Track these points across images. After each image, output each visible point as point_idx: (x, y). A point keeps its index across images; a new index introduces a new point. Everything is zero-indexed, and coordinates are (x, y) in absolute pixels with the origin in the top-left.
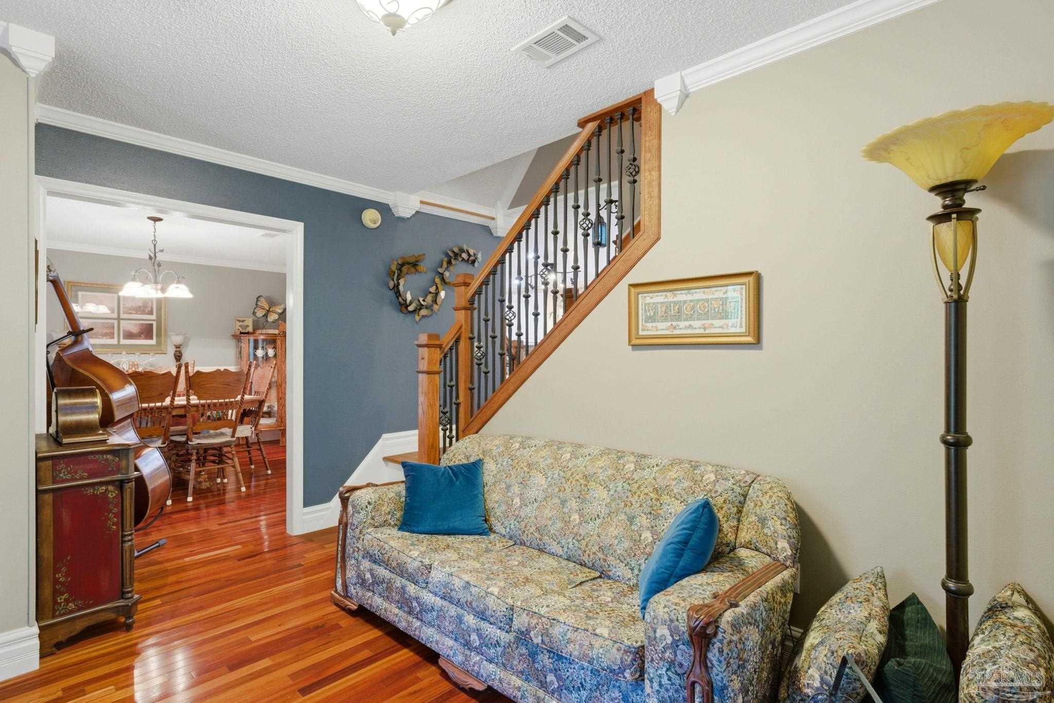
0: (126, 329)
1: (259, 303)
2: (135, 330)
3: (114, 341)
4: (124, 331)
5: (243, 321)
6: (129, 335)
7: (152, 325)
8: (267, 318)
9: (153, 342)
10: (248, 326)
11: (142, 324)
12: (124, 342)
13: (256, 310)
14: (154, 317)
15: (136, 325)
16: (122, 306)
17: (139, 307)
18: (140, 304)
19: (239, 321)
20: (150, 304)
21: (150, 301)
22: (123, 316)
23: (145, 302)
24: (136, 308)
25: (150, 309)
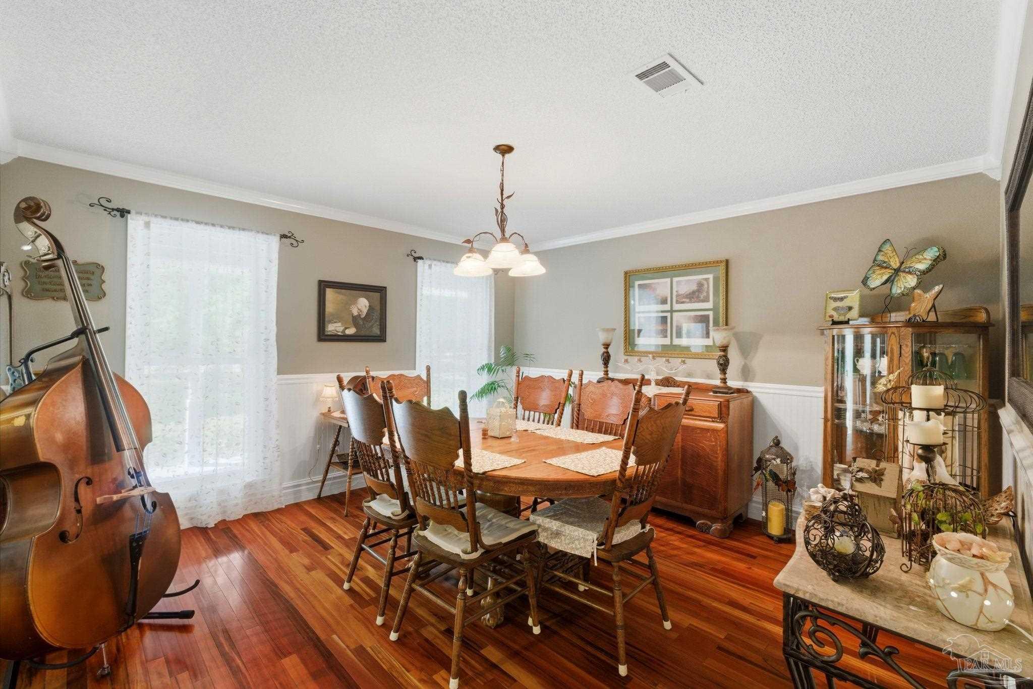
1: (880, 257)
3: (667, 341)
4: (677, 327)
5: (842, 299)
7: (708, 316)
8: (892, 285)
9: (709, 342)
10: (850, 309)
11: (697, 317)
12: (678, 342)
14: (710, 305)
15: (690, 317)
16: (675, 294)
17: (694, 292)
18: (694, 287)
19: (835, 299)
20: (706, 286)
21: (705, 283)
22: (677, 307)
23: (700, 285)
24: (690, 294)
25: (705, 294)
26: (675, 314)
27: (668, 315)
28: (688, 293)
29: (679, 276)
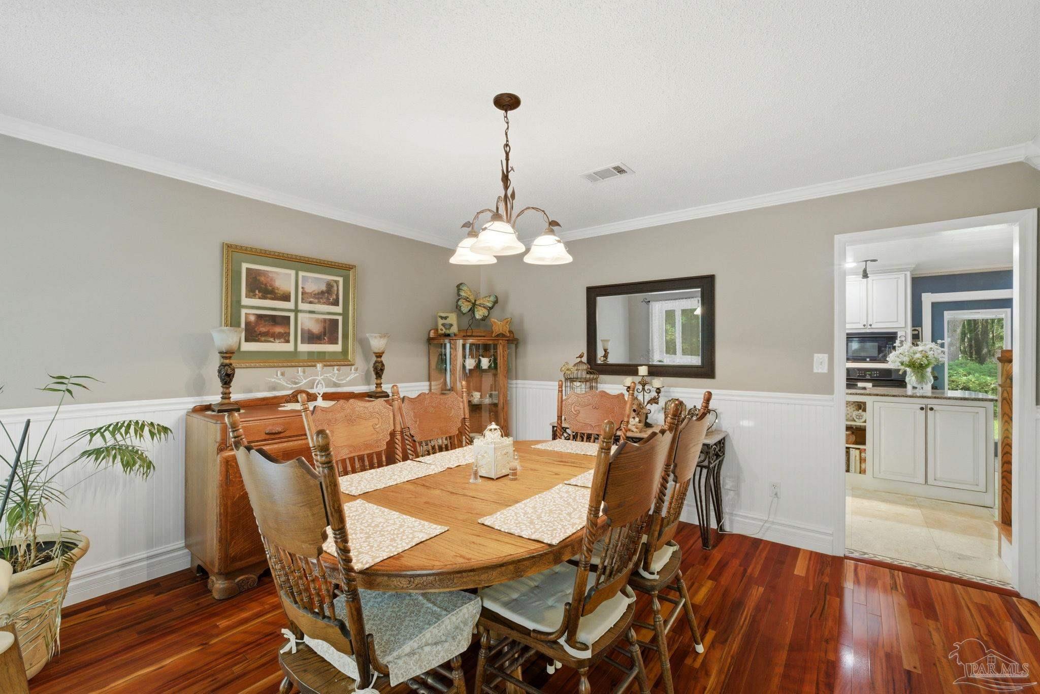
0: (306, 328)
1: (463, 294)
2: (316, 329)
3: (289, 347)
4: (302, 330)
5: (446, 318)
6: (312, 338)
7: (337, 320)
8: (474, 313)
9: (338, 348)
10: (451, 325)
11: (325, 320)
12: (304, 348)
13: (460, 303)
14: (339, 309)
15: (317, 320)
16: (300, 290)
17: (322, 293)
18: (324, 288)
19: (442, 318)
20: (335, 288)
21: (335, 285)
22: (302, 306)
23: (329, 286)
24: (318, 294)
25: (335, 297)
26: (300, 315)
27: (292, 315)
28: (316, 292)
29: (305, 271)
